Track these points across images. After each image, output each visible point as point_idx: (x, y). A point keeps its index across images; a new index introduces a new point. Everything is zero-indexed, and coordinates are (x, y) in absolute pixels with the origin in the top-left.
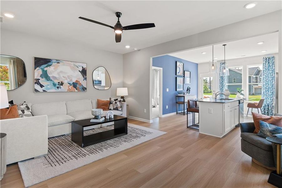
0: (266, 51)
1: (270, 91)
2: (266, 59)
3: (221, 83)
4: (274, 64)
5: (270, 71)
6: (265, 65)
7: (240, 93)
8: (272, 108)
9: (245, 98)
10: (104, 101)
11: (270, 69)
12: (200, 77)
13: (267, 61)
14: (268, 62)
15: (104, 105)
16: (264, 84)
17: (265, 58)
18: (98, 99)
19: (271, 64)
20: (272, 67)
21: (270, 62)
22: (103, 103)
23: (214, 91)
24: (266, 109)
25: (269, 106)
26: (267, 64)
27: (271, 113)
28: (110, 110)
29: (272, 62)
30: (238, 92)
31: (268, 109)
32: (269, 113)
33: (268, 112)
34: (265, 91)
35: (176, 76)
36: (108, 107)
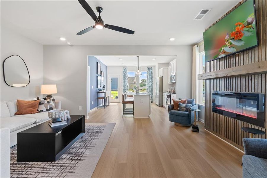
10: (29, 102)
12: (108, 77)
15: (32, 107)
18: (18, 99)
22: (29, 105)
23: (119, 88)
28: (42, 111)
35: (97, 75)
36: (37, 109)
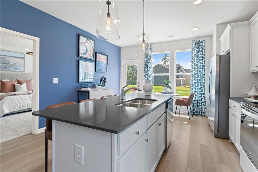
0: (198, 28)
1: (199, 83)
2: (196, 43)
3: (146, 72)
4: (204, 50)
5: (200, 59)
6: (194, 50)
7: (167, 86)
8: (202, 104)
9: (172, 92)
11: (200, 56)
12: (123, 64)
13: (197, 45)
14: (197, 47)
16: (194, 74)
17: (194, 41)
19: (200, 49)
20: (202, 54)
21: (200, 47)
23: (138, 83)
24: (195, 106)
25: (199, 102)
26: (196, 49)
27: (201, 111)
29: (202, 46)
30: (165, 84)
31: (197, 105)
32: (199, 111)
33: (197, 110)
34: (193, 83)
35: (78, 58)
